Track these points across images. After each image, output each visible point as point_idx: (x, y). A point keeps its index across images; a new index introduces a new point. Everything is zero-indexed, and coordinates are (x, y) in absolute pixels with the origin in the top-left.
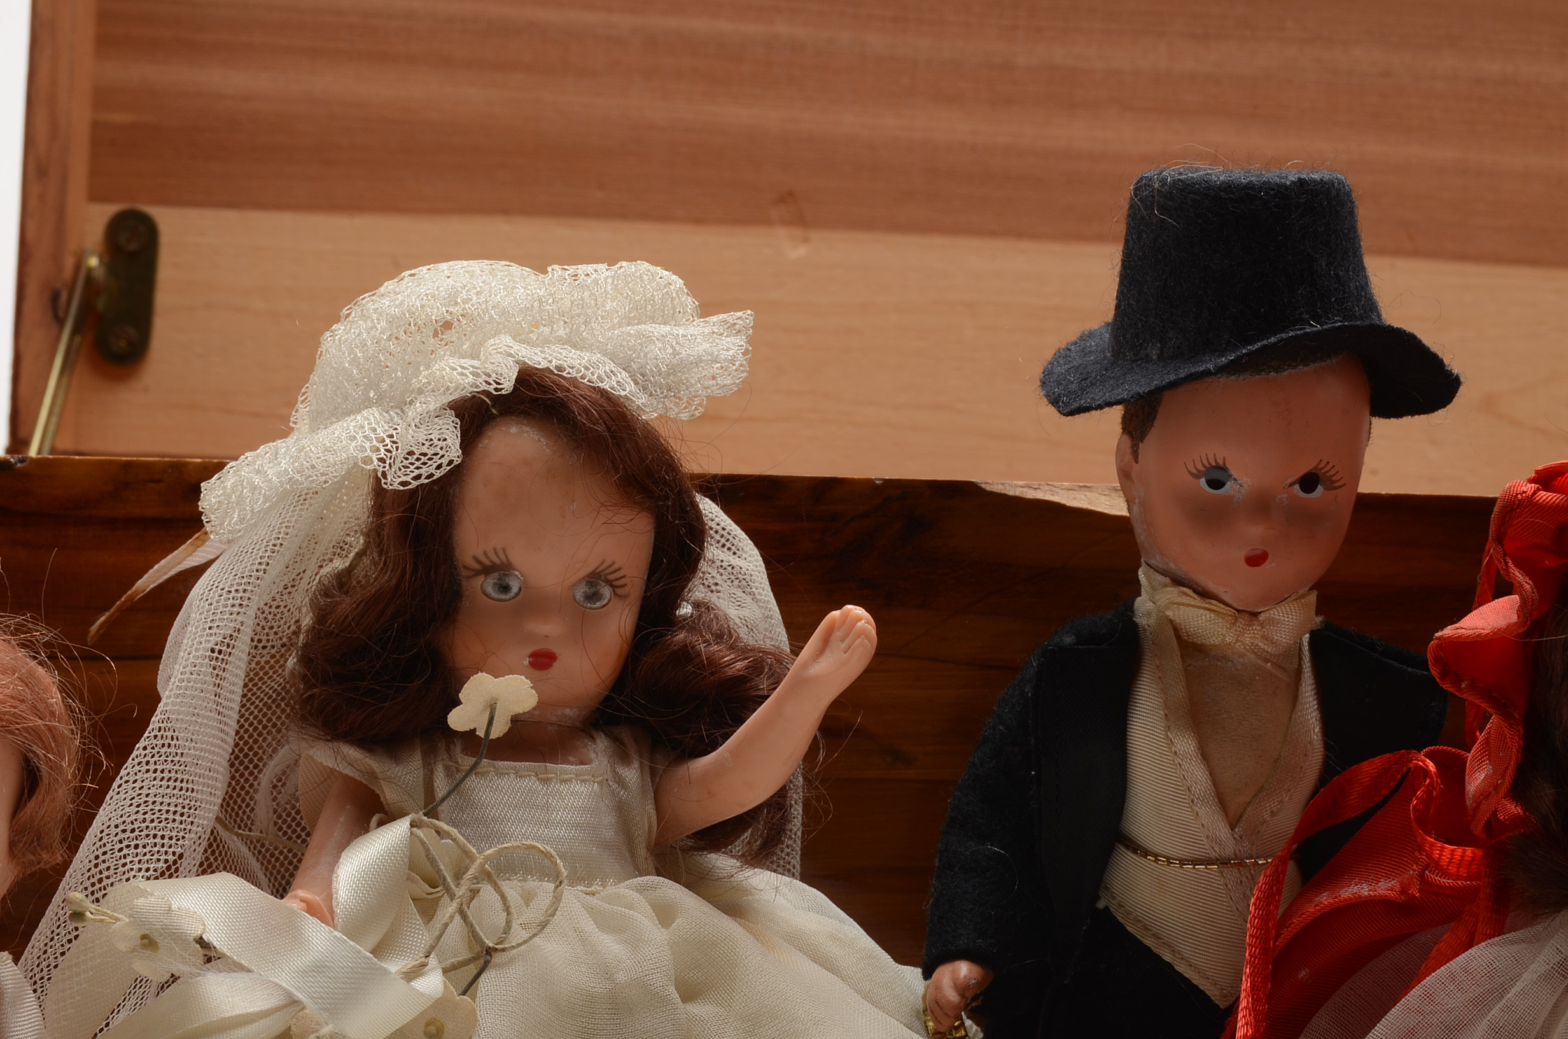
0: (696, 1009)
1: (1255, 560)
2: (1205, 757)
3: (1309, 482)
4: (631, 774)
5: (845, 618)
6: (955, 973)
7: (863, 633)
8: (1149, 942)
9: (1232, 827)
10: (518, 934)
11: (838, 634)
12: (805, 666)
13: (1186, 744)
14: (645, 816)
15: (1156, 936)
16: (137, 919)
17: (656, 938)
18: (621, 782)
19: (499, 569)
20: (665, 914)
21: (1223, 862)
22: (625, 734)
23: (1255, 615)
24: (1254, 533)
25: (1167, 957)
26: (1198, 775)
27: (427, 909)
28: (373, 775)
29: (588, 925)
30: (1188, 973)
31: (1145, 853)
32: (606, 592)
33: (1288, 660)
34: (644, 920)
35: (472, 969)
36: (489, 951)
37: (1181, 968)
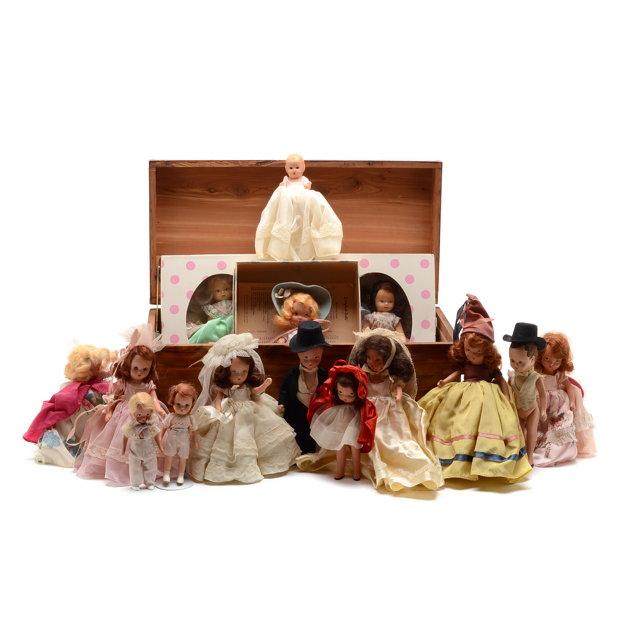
0: (256, 415)
1: (311, 365)
2: (306, 384)
3: (316, 358)
4: (248, 389)
5: (269, 379)
6: (281, 406)
7: (271, 381)
8: (301, 401)
9: (309, 390)
10: (239, 409)
11: (268, 381)
12: (265, 383)
13: (304, 383)
14: (249, 393)
15: (302, 401)
16: (204, 412)
17: (252, 408)
18: (247, 389)
19: (235, 371)
20: (252, 405)
21: (308, 394)
22: (247, 384)
23: (311, 369)
24: (310, 363)
25: (303, 403)
26: (305, 386)
27: (229, 406)
28: (222, 391)
29: (245, 407)
30: (305, 404)
31: (301, 393)
32: (245, 372)
33: (315, 373)
34: (250, 406)
35: (235, 413)
36: (236, 412)
37: (304, 404)
